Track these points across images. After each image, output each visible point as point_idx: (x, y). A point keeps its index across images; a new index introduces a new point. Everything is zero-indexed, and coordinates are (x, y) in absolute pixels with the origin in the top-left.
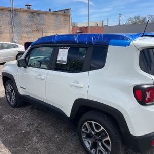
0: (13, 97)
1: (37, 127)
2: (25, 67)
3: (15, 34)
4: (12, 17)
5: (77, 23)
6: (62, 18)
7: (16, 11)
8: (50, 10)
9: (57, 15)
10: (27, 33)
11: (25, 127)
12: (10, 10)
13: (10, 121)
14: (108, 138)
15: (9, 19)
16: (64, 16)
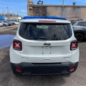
4: (62, 10)
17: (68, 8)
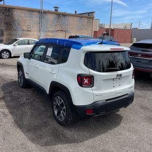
0: (22, 80)
1: (32, 101)
2: (30, 59)
3: (41, 33)
4: (40, 18)
5: (104, 24)
6: (85, 20)
7: (45, 12)
8: (76, 12)
9: (81, 17)
10: (52, 32)
11: (24, 100)
12: (39, 12)
13: (16, 95)
14: (65, 107)
15: (38, 19)
16: (88, 18)
17: (49, 15)
